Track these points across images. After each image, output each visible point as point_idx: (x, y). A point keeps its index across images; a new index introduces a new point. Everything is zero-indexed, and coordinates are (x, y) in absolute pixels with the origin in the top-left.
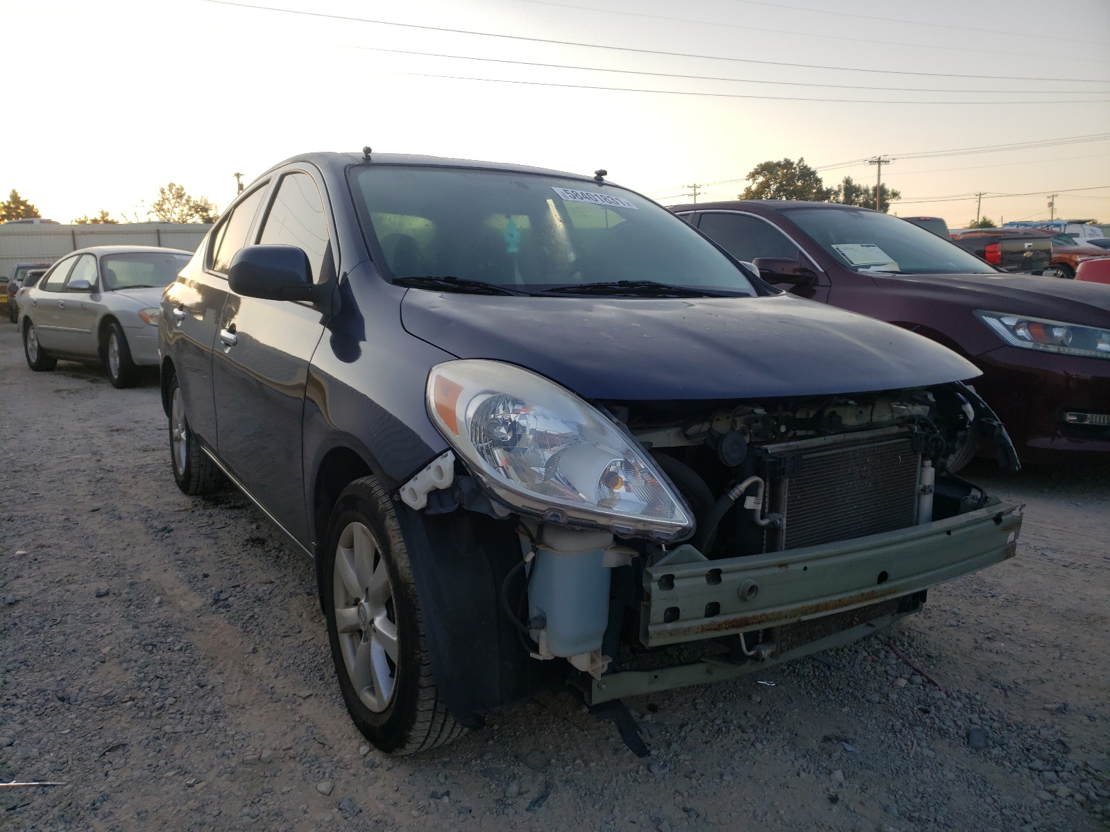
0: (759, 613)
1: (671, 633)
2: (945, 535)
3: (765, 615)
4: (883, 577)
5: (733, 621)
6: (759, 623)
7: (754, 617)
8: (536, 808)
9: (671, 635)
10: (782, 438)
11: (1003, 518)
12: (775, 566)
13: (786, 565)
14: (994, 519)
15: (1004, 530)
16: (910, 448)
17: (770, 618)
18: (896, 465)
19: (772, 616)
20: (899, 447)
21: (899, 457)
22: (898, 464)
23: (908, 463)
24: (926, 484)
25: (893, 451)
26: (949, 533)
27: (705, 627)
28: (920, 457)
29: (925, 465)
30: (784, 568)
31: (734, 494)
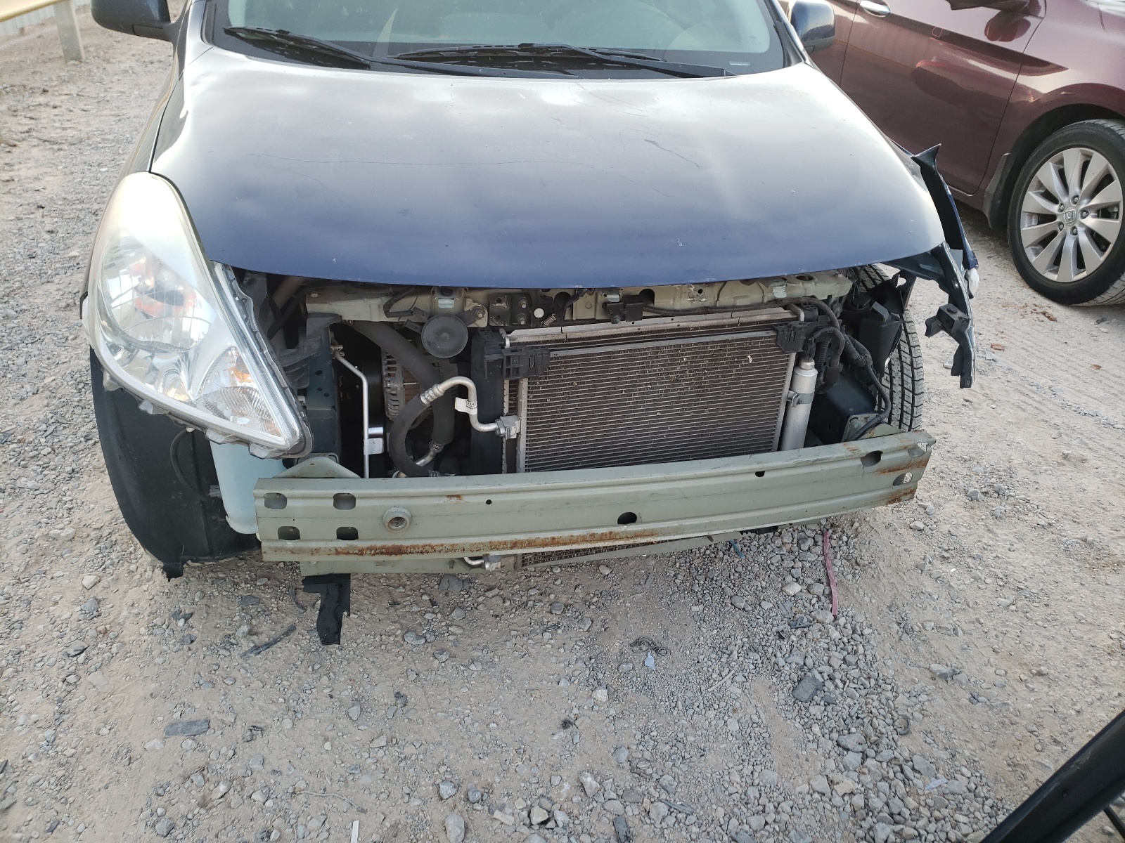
0: (421, 543)
1: (292, 551)
2: (754, 477)
3: (430, 546)
4: (628, 519)
5: (383, 548)
6: (422, 553)
7: (414, 547)
8: (252, 655)
9: (293, 553)
10: (532, 323)
11: (883, 457)
12: (440, 496)
13: (458, 496)
14: (862, 459)
15: (883, 471)
16: (773, 346)
17: (438, 549)
18: (742, 366)
19: (441, 548)
20: (750, 344)
21: (749, 357)
22: (746, 365)
23: (767, 363)
24: (799, 392)
25: (738, 349)
26: (760, 474)
27: (339, 550)
28: (793, 356)
29: (803, 367)
30: (455, 500)
31: (426, 396)
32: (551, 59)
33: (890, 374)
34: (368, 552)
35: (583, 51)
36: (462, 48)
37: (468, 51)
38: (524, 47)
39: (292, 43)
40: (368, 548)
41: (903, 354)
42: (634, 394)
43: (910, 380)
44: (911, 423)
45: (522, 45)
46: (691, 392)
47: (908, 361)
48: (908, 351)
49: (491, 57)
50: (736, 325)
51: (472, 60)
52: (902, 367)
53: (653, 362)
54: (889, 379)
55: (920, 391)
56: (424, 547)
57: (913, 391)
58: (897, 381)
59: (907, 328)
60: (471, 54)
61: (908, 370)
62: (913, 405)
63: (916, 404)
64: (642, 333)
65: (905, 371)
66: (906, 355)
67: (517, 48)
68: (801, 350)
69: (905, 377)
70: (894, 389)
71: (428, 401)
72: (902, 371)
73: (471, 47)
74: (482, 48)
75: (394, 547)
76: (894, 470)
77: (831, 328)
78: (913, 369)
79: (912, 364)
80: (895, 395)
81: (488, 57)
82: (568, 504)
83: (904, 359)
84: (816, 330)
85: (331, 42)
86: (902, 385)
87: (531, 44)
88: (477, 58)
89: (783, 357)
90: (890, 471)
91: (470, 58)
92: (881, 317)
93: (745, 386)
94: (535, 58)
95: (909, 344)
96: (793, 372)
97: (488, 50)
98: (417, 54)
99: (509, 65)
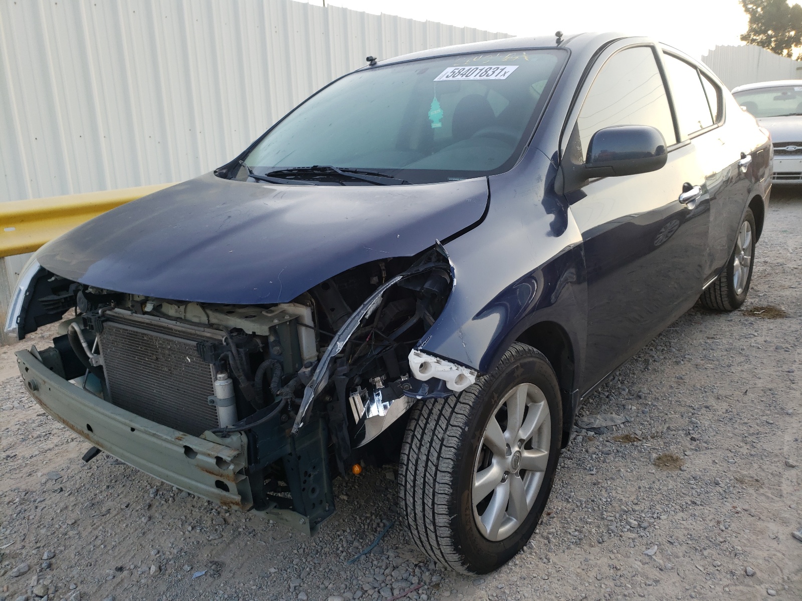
14: (184, 449)
15: (202, 469)
16: (197, 353)
18: (186, 363)
20: (186, 347)
21: (187, 358)
23: (198, 366)
28: (212, 366)
33: (421, 441)
41: (438, 427)
43: (436, 455)
52: (432, 440)
64: (152, 325)
76: (210, 472)
78: (442, 445)
86: (428, 456)
89: (206, 365)
90: (207, 472)
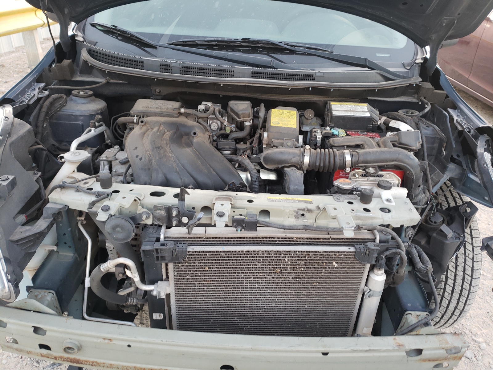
1: (17, 350)
2: (320, 356)
3: (96, 362)
5: (68, 358)
10: (181, 225)
11: (423, 352)
12: (98, 337)
13: (110, 340)
14: (407, 352)
15: (425, 360)
16: (352, 258)
17: (101, 365)
18: (329, 268)
19: (103, 365)
20: (336, 255)
21: (334, 263)
22: (332, 268)
23: (348, 268)
24: (371, 288)
25: (326, 258)
26: (325, 354)
27: (43, 355)
28: (368, 266)
29: (375, 273)
30: (107, 341)
31: (104, 267)
32: (261, 47)
34: (60, 359)
35: (279, 44)
36: (208, 39)
37: (211, 41)
38: (245, 40)
39: (119, 33)
40: (59, 357)
41: (467, 251)
42: (250, 278)
44: (468, 296)
45: (243, 39)
46: (292, 280)
47: (471, 256)
48: (471, 249)
49: (226, 45)
50: (329, 239)
51: (214, 46)
52: (465, 260)
53: (263, 260)
54: (454, 266)
55: (477, 277)
56: (93, 362)
57: (472, 276)
58: (460, 268)
59: (473, 233)
60: (213, 43)
61: (469, 262)
62: (470, 285)
63: (473, 285)
64: (259, 238)
65: (467, 263)
66: (469, 252)
67: (240, 40)
68: (374, 263)
69: (466, 266)
70: (457, 273)
71: (104, 270)
72: (465, 262)
73: (213, 39)
74: (220, 39)
75: (74, 359)
76: (433, 360)
77: (398, 250)
79: (473, 259)
80: (457, 277)
81: (223, 45)
82: (183, 355)
83: (467, 254)
84: (387, 249)
85: (136, 33)
86: (464, 272)
87: (249, 39)
88: (217, 45)
89: (360, 265)
90: (429, 361)
91: (213, 45)
92: (445, 236)
93: (332, 281)
94: (251, 47)
95: (472, 244)
96: (368, 276)
97: (223, 41)
98: (183, 42)
99: (237, 50)
